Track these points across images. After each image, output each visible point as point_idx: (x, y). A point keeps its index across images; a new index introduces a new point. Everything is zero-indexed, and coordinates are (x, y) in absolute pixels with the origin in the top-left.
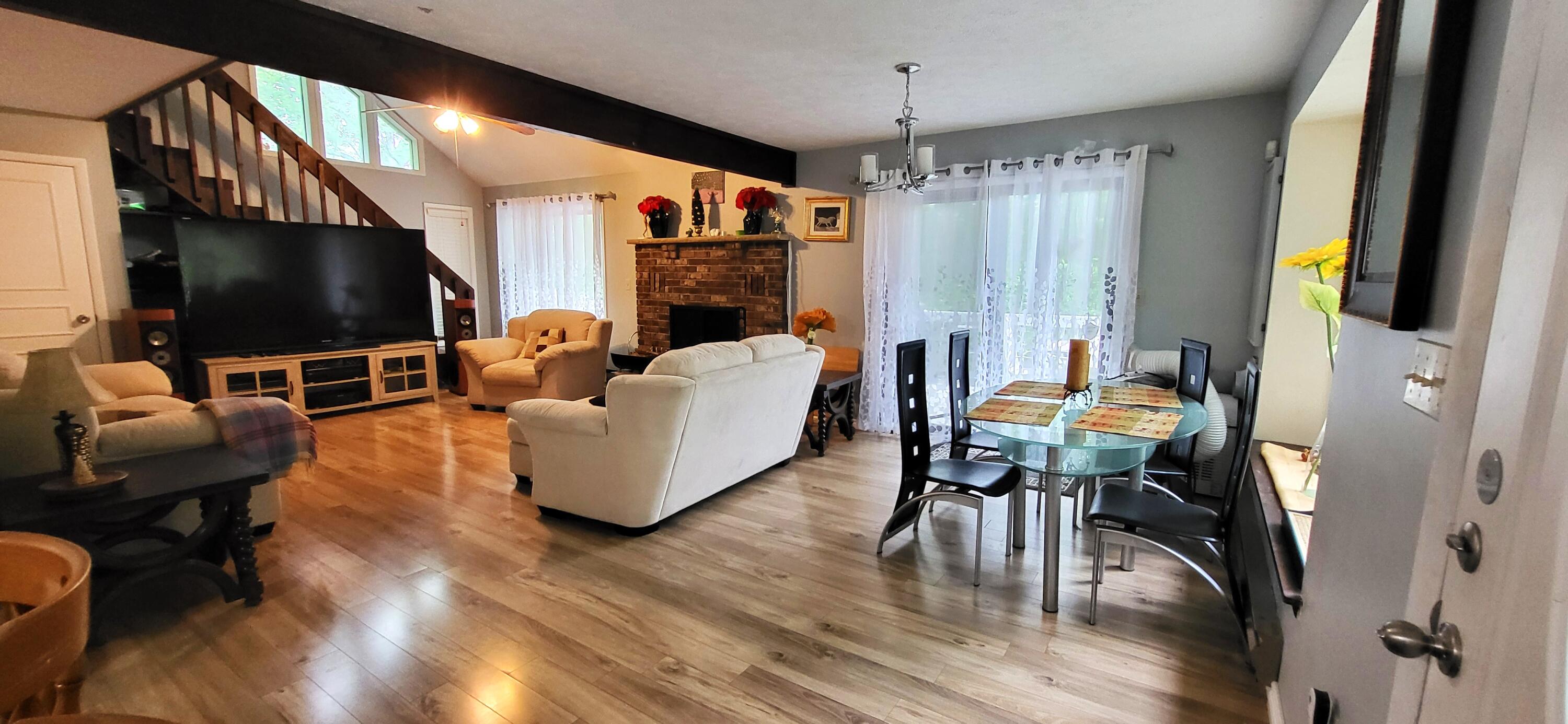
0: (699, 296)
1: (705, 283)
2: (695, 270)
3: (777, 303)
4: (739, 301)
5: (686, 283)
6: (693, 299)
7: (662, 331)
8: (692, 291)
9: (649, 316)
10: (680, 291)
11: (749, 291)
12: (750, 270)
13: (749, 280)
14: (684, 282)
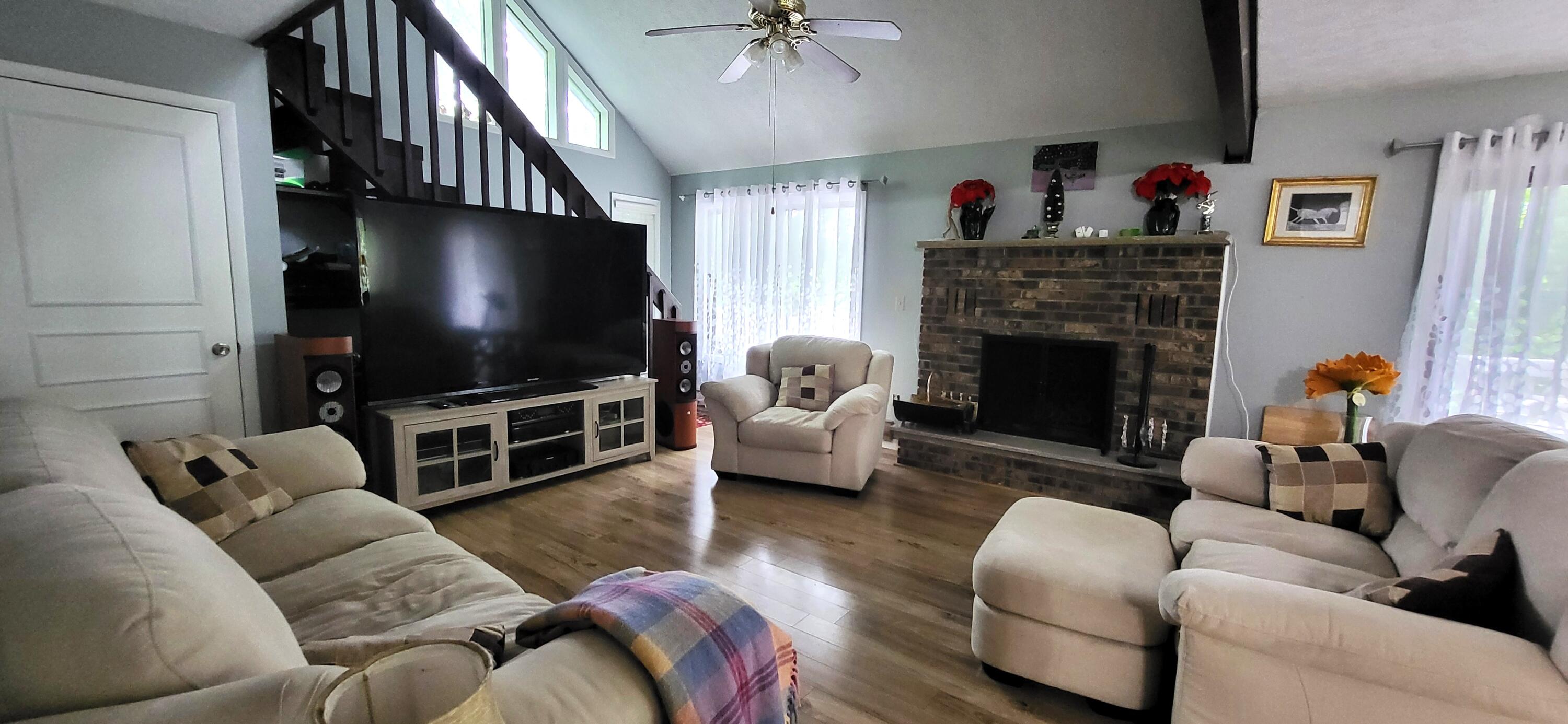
0: (1040, 324)
1: (1054, 306)
2: (1035, 285)
3: (1203, 339)
4: (1121, 332)
5: (1015, 305)
6: (1028, 327)
7: (963, 369)
8: (1027, 315)
9: (943, 348)
10: (1004, 314)
11: (1144, 320)
12: (1149, 289)
13: (1145, 302)
14: (1012, 303)
